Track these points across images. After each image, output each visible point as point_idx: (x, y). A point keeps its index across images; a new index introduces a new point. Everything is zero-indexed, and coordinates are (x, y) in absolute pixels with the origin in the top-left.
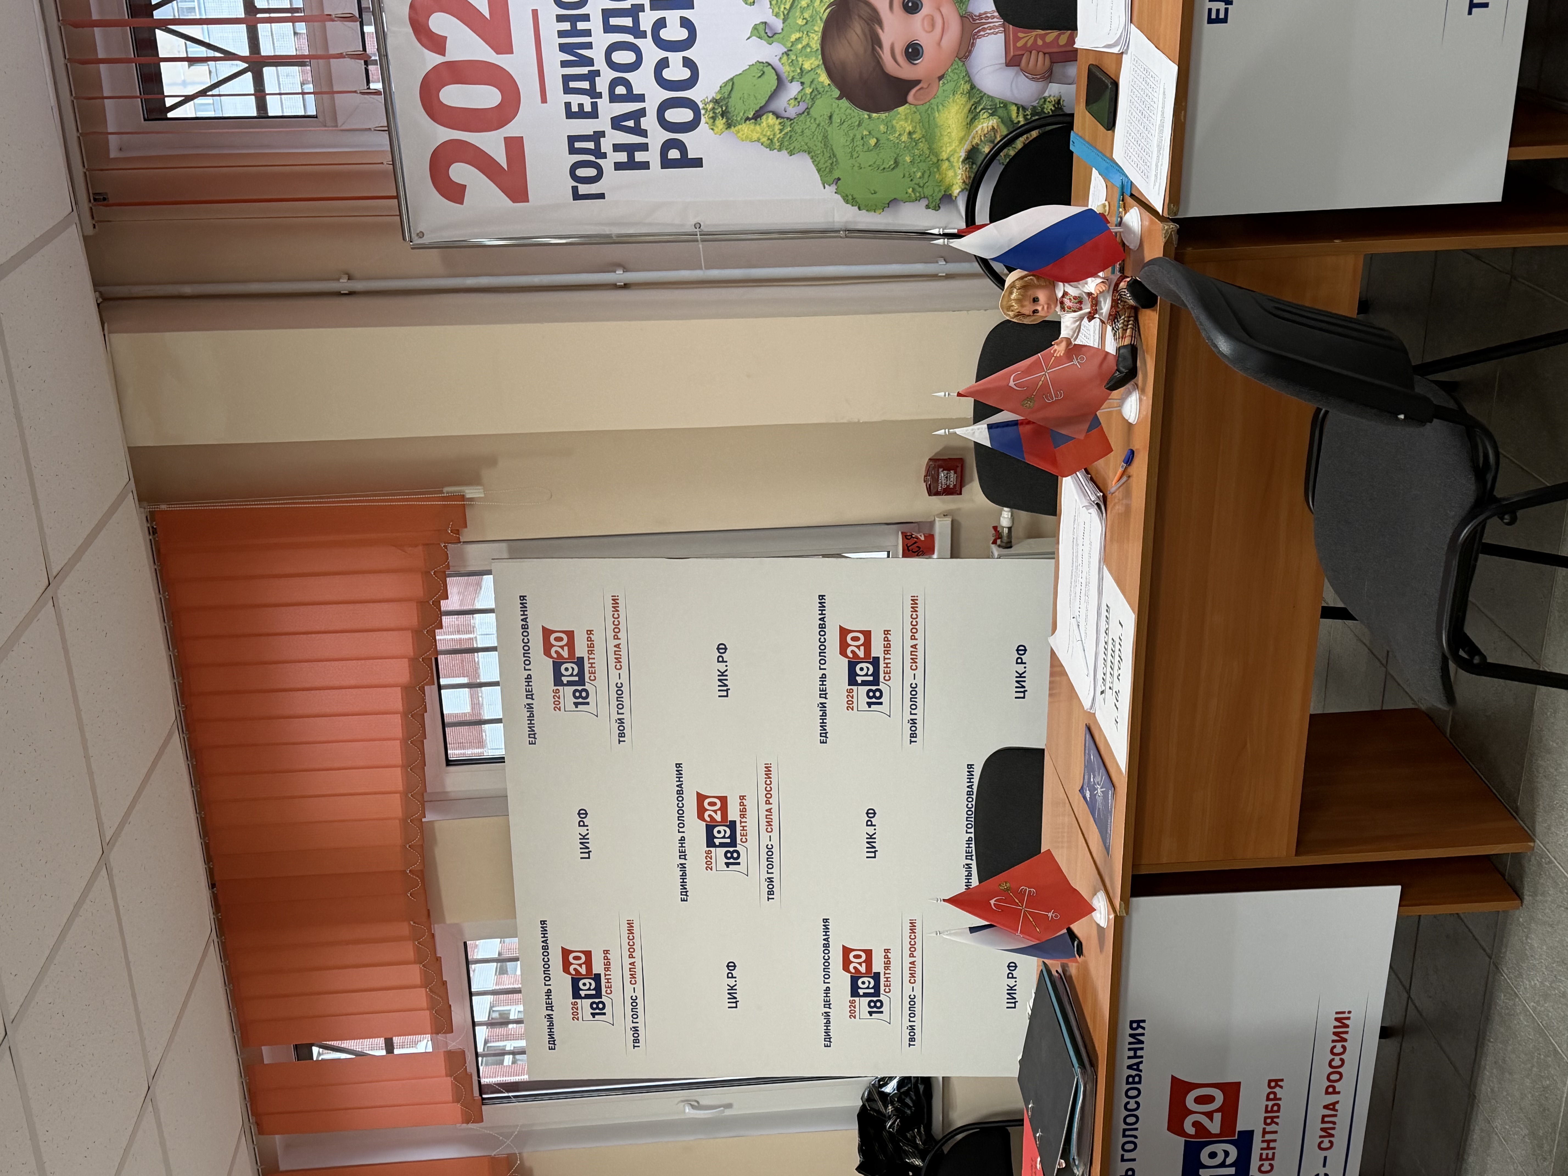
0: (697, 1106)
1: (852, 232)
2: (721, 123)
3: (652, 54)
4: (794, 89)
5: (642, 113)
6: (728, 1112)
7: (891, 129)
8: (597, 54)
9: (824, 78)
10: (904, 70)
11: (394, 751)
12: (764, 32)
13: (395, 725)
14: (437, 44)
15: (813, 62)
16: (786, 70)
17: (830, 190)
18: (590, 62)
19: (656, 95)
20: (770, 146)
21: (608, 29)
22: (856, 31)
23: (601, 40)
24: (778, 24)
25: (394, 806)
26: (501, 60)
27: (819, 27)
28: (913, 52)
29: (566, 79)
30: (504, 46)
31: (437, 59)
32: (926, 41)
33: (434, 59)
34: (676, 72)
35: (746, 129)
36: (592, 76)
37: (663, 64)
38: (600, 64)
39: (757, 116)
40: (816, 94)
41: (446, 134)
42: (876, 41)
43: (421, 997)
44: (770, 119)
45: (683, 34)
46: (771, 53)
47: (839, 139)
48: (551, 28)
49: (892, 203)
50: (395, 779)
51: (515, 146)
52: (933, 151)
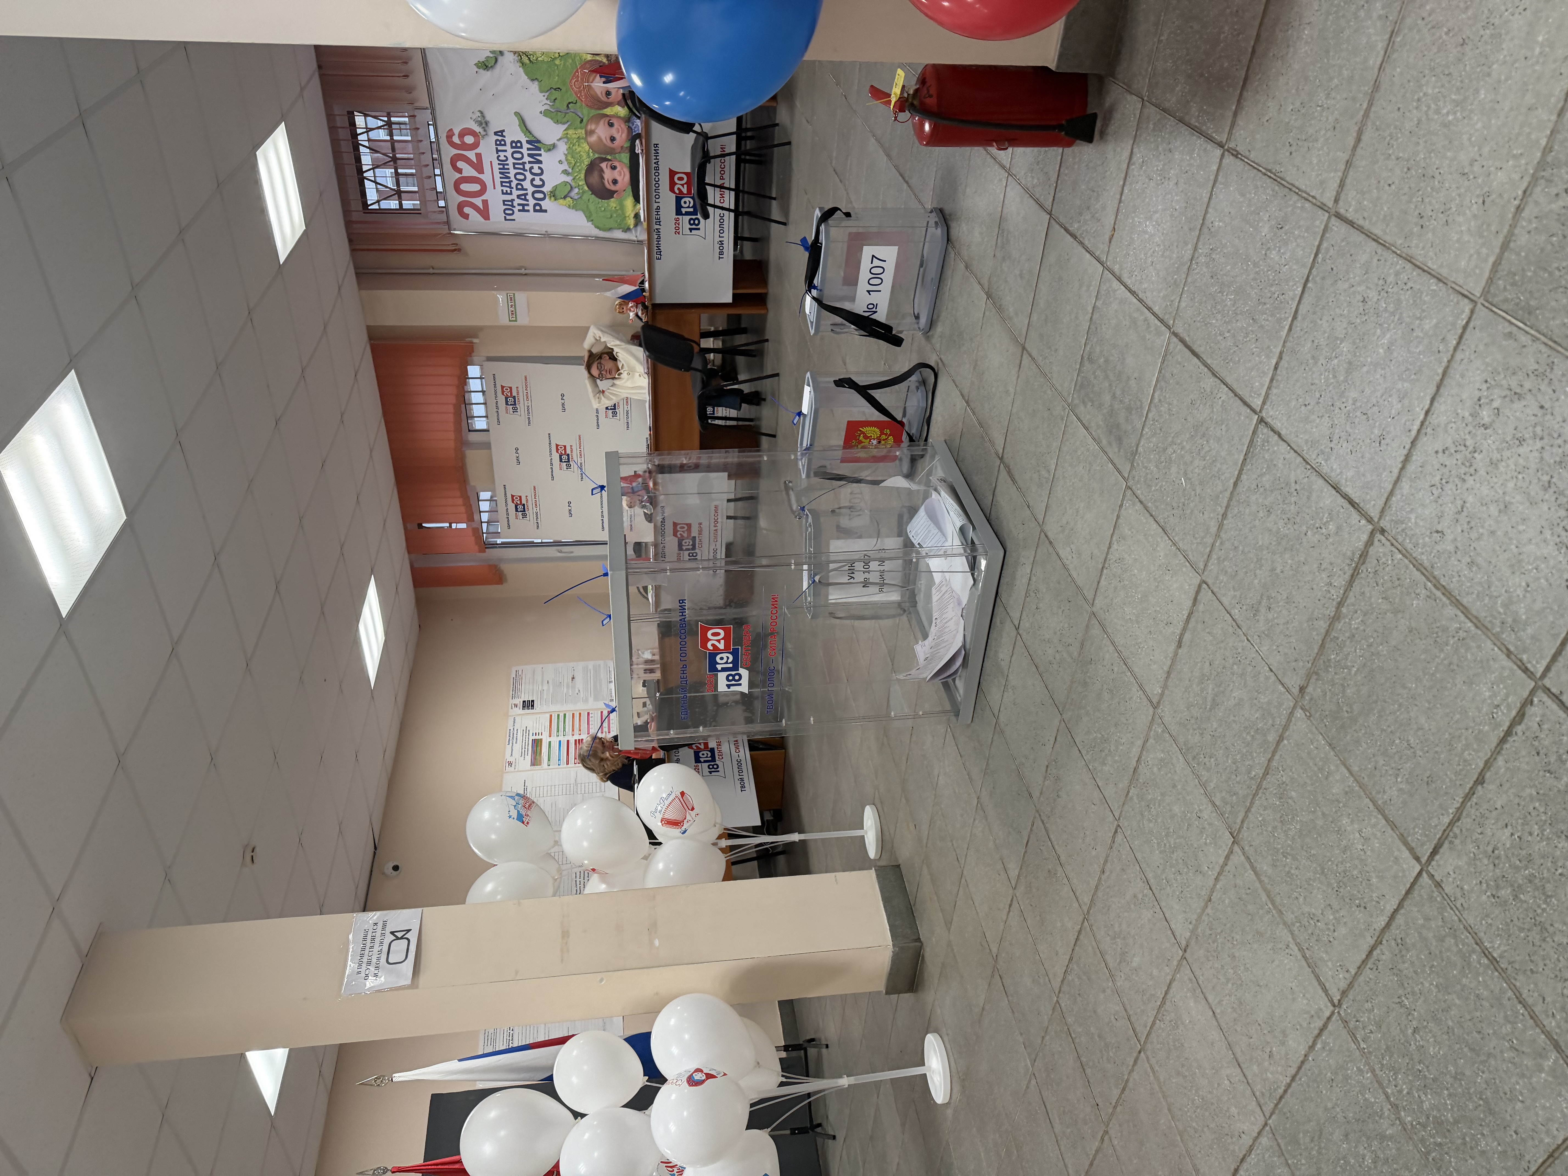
0: (560, 552)
1: (597, 238)
2: (553, 198)
3: (529, 176)
4: (576, 190)
5: (527, 194)
6: (572, 555)
7: (609, 205)
8: (512, 175)
9: (586, 188)
10: (613, 188)
11: (451, 426)
12: (565, 172)
13: (451, 417)
14: (460, 171)
15: (582, 183)
16: (573, 184)
17: (590, 223)
18: (509, 178)
19: (531, 189)
20: (569, 207)
21: (515, 168)
22: (596, 174)
23: (513, 172)
24: (570, 170)
25: (452, 444)
26: (480, 176)
27: (584, 172)
28: (615, 182)
29: (502, 182)
30: (480, 170)
31: (460, 175)
32: (619, 179)
33: (458, 175)
34: (537, 182)
35: (561, 201)
36: (510, 182)
37: (533, 180)
38: (513, 178)
39: (565, 198)
40: (584, 192)
41: (463, 199)
42: (602, 178)
43: (462, 509)
44: (568, 199)
45: (539, 171)
46: (568, 179)
47: (592, 207)
48: (496, 167)
49: (610, 229)
50: (452, 436)
51: (485, 202)
52: (623, 213)
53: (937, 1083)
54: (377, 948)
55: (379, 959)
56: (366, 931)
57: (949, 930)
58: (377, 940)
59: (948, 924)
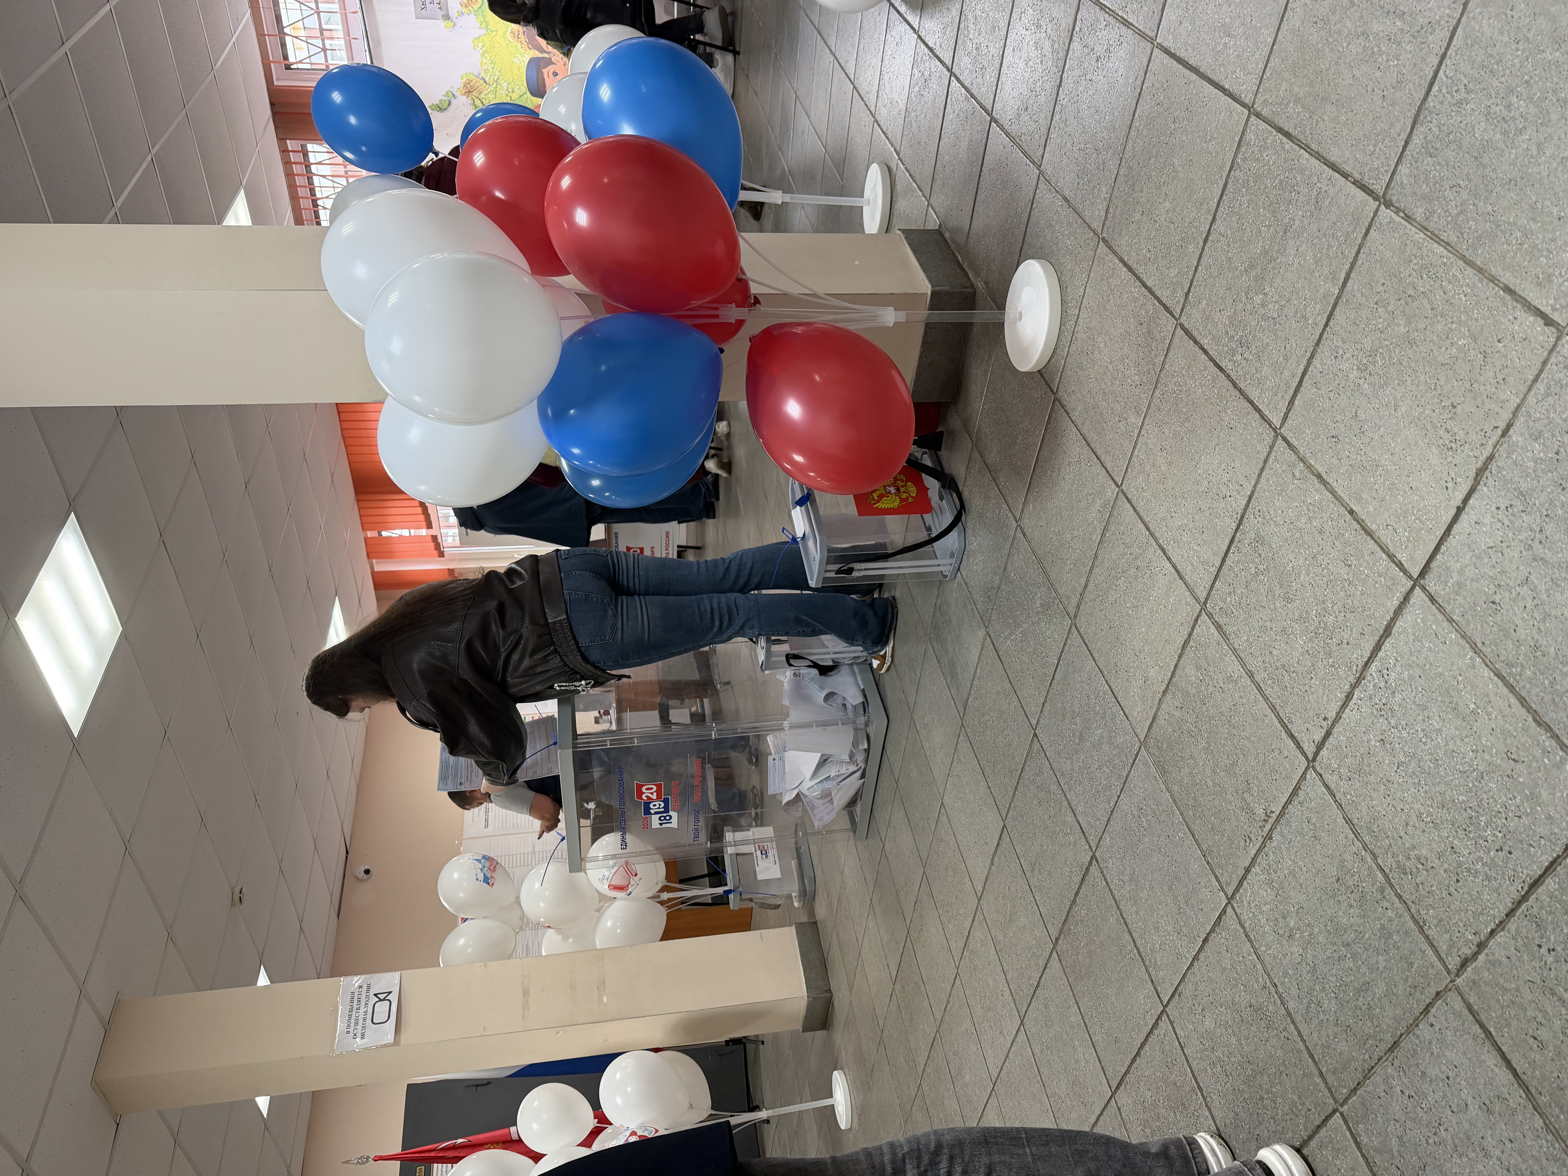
53: (841, 1113)
54: (362, 1010)
55: (365, 1019)
56: (353, 993)
57: (851, 992)
58: (363, 1001)
59: (851, 988)
